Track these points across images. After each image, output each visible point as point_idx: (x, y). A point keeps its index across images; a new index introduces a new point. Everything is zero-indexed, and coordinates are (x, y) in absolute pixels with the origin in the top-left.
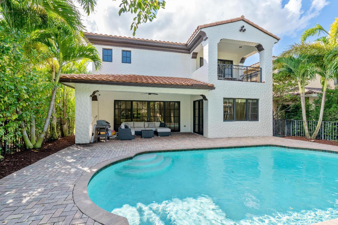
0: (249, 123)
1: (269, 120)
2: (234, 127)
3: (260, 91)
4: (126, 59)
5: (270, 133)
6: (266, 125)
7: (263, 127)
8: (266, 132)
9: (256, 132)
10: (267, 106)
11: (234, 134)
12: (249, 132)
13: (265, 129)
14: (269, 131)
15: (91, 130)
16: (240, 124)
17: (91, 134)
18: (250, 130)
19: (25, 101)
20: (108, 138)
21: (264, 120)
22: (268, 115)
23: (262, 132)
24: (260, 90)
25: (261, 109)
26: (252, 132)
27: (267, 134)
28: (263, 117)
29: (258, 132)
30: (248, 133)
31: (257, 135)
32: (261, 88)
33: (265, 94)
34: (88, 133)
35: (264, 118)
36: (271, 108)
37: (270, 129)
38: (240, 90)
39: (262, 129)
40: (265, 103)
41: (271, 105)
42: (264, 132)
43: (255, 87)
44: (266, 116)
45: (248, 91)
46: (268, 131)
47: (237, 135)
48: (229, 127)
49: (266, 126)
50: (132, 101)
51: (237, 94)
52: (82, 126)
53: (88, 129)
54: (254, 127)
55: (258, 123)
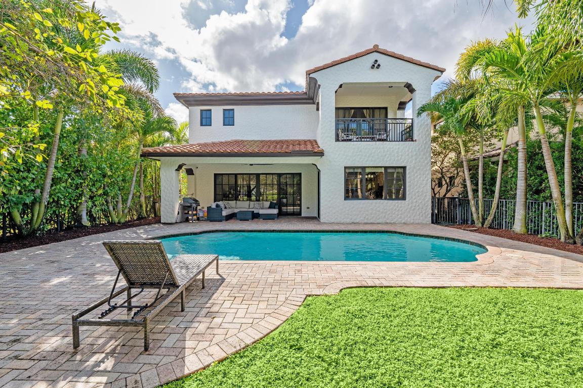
0: (387, 203)
1: (424, 199)
2: (362, 208)
3: (408, 155)
4: (229, 120)
5: (426, 217)
6: (419, 205)
7: (413, 208)
8: (418, 217)
9: (399, 216)
10: (420, 178)
11: (361, 218)
12: (387, 216)
13: (417, 212)
14: (424, 215)
15: (177, 208)
16: (372, 204)
17: (176, 213)
18: (388, 212)
19: (110, 177)
20: (198, 219)
21: (414, 199)
22: (422, 191)
23: (410, 217)
24: (407, 153)
25: (410, 182)
26: (394, 216)
27: (419, 220)
28: (413, 193)
29: (403, 217)
30: (385, 217)
31: (402, 221)
32: (408, 150)
33: (416, 159)
34: (174, 211)
35: (415, 195)
36: (428, 180)
37: (425, 213)
38: (371, 154)
39: (411, 212)
40: (416, 172)
41: (428, 174)
42: (415, 216)
43: (399, 148)
44: (418, 192)
45: (385, 155)
46: (422, 215)
47: (367, 219)
48: (353, 208)
49: (418, 208)
50: (236, 175)
51: (367, 161)
52: (168, 204)
53: (174, 207)
54: (396, 209)
55: (403, 203)
